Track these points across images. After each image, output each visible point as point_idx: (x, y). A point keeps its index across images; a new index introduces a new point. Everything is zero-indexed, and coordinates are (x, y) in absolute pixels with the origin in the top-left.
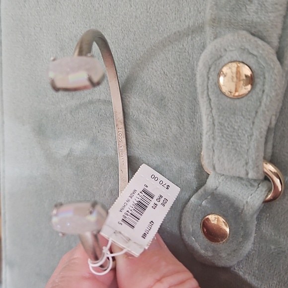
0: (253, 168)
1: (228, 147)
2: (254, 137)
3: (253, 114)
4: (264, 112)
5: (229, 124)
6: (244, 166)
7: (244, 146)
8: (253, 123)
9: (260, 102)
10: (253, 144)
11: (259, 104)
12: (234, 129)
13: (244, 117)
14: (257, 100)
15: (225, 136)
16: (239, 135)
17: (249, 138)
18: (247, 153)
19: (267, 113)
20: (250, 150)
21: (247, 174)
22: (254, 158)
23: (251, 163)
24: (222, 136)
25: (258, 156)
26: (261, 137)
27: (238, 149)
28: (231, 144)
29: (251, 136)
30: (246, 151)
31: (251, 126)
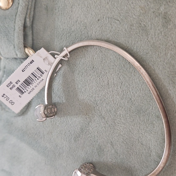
0: (18, 50)
1: (5, 39)
2: (16, 31)
3: (14, 17)
4: (19, 15)
5: (3, 25)
6: (13, 49)
7: (12, 37)
8: (15, 22)
9: (17, 10)
10: (16, 35)
11: (17, 11)
12: (6, 27)
13: (10, 20)
14: (15, 9)
15: (2, 32)
16: (9, 31)
17: (14, 31)
18: (14, 41)
19: (21, 15)
20: (15, 39)
21: (17, 55)
22: (17, 43)
23: (16, 47)
24: (1, 32)
25: (20, 42)
26: (20, 30)
27: (9, 39)
28: (5, 37)
29: (14, 30)
30: (13, 40)
31: (14, 24)
